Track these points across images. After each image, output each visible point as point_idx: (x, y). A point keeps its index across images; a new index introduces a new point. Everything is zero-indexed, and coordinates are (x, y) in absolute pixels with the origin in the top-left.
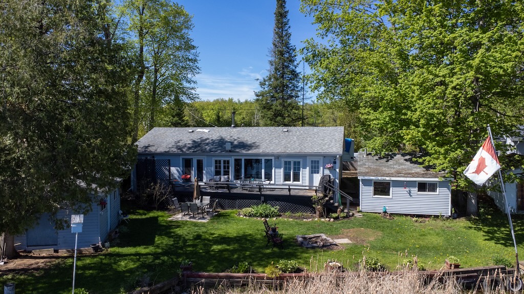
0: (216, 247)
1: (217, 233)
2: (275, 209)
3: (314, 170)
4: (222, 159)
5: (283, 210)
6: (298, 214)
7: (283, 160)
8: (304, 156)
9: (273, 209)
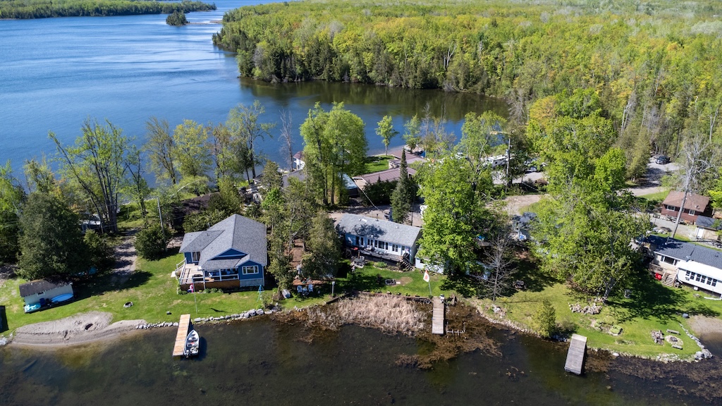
0: (364, 281)
3: (403, 250)
4: (371, 239)
5: (388, 265)
6: (392, 268)
7: (392, 244)
8: (400, 244)
9: (384, 265)
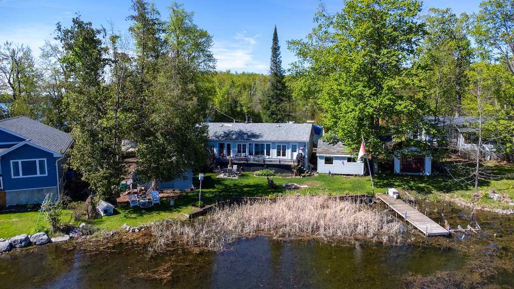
1: (244, 184)
2: (272, 172)
3: (294, 150)
4: (242, 144)
5: (276, 172)
6: (284, 174)
7: (276, 145)
8: (288, 143)
9: (271, 172)
